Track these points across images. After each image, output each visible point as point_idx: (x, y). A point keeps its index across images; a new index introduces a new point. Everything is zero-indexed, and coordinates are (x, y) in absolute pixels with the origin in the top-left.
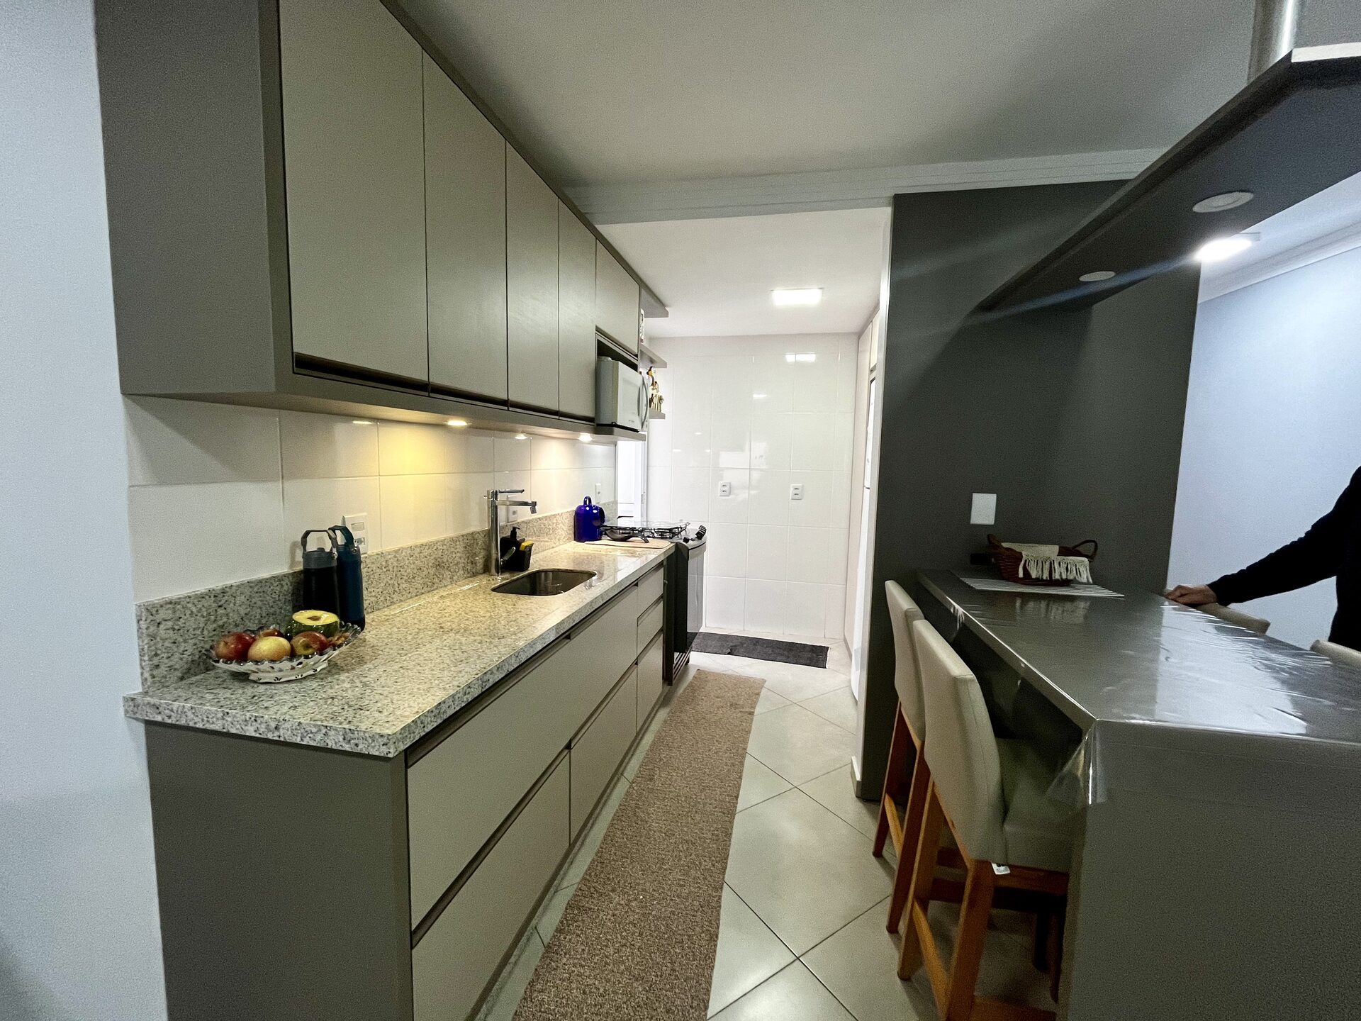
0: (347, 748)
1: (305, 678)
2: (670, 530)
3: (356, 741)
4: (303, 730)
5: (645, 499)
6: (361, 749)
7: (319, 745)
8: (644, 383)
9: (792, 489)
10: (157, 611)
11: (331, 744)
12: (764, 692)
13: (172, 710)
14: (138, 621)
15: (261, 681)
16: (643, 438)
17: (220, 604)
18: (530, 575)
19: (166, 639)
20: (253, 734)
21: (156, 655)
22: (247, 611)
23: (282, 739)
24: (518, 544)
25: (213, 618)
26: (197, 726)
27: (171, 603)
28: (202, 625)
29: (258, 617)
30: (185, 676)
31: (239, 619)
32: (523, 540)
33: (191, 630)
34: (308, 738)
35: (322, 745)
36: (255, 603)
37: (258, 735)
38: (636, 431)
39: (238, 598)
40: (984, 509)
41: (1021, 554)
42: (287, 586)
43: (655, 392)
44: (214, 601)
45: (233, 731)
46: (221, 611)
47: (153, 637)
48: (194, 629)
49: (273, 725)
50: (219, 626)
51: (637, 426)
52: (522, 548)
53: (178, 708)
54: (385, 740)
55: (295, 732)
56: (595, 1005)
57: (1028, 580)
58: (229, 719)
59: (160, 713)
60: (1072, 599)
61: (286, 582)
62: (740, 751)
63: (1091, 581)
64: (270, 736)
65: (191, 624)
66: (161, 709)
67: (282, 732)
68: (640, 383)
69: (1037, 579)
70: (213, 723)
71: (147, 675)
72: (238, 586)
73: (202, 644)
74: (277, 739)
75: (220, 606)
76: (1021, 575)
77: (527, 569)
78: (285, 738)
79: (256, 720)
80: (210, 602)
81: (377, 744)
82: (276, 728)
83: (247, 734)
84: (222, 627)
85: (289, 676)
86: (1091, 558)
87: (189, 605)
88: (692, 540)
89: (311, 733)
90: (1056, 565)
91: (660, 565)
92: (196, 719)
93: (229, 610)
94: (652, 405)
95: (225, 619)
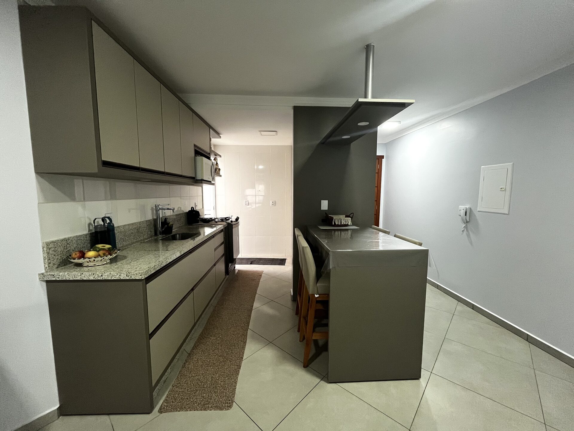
0: (128, 278)
1: (104, 264)
2: (226, 218)
3: (131, 276)
4: (111, 275)
5: (215, 208)
6: (132, 278)
7: (117, 279)
8: (213, 164)
9: (271, 202)
10: (49, 245)
11: (122, 278)
12: (263, 275)
13: (60, 276)
14: (43, 248)
15: (89, 266)
16: (213, 184)
17: (68, 243)
18: (173, 235)
19: (52, 254)
20: (93, 279)
21: (49, 259)
22: (76, 246)
23: (104, 279)
24: (168, 224)
25: (66, 248)
26: (70, 279)
27: (53, 242)
28: (62, 250)
29: (80, 248)
30: (59, 267)
31: (74, 249)
32: (170, 223)
33: (59, 251)
34: (113, 277)
35: (119, 279)
36: (79, 243)
37: (95, 279)
38: (211, 182)
39: (73, 241)
40: (325, 205)
41: (333, 217)
42: (88, 238)
43: (217, 167)
44: (66, 242)
45: (85, 279)
46: (68, 246)
47: (48, 253)
48: (60, 251)
49: (100, 275)
50: (68, 251)
51: (211, 180)
52: (169, 226)
53: (62, 274)
54: (141, 274)
55: (108, 276)
56: (207, 365)
57: (335, 225)
58: (83, 275)
59: (54, 277)
60: (347, 230)
61: (88, 236)
62: (254, 293)
63: (352, 224)
64: (99, 279)
65: (59, 250)
66: (54, 276)
67: (103, 277)
68: (211, 164)
69: (337, 225)
70: (76, 277)
71: (47, 266)
72: (73, 237)
73: (63, 257)
74: (102, 279)
75: (68, 244)
76: (333, 224)
77: (171, 234)
78: (105, 279)
79: (93, 274)
80: (64, 242)
81: (138, 276)
82: (101, 276)
83: (90, 279)
84: (69, 251)
85: (99, 264)
86: (352, 218)
87: (58, 243)
88: (234, 221)
89: (115, 275)
90: (342, 220)
91: (222, 231)
92: (70, 277)
93: (70, 245)
94: (216, 171)
95: (69, 248)
